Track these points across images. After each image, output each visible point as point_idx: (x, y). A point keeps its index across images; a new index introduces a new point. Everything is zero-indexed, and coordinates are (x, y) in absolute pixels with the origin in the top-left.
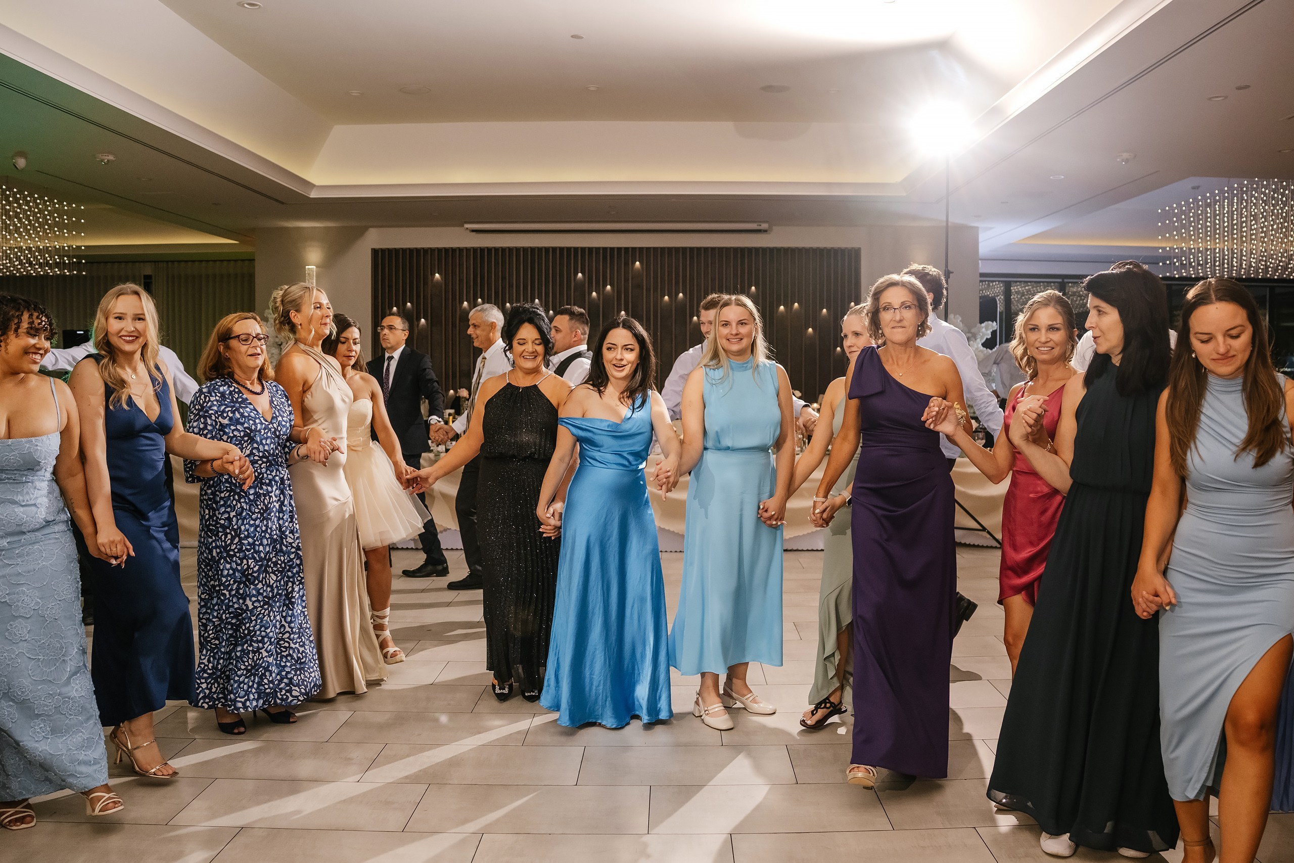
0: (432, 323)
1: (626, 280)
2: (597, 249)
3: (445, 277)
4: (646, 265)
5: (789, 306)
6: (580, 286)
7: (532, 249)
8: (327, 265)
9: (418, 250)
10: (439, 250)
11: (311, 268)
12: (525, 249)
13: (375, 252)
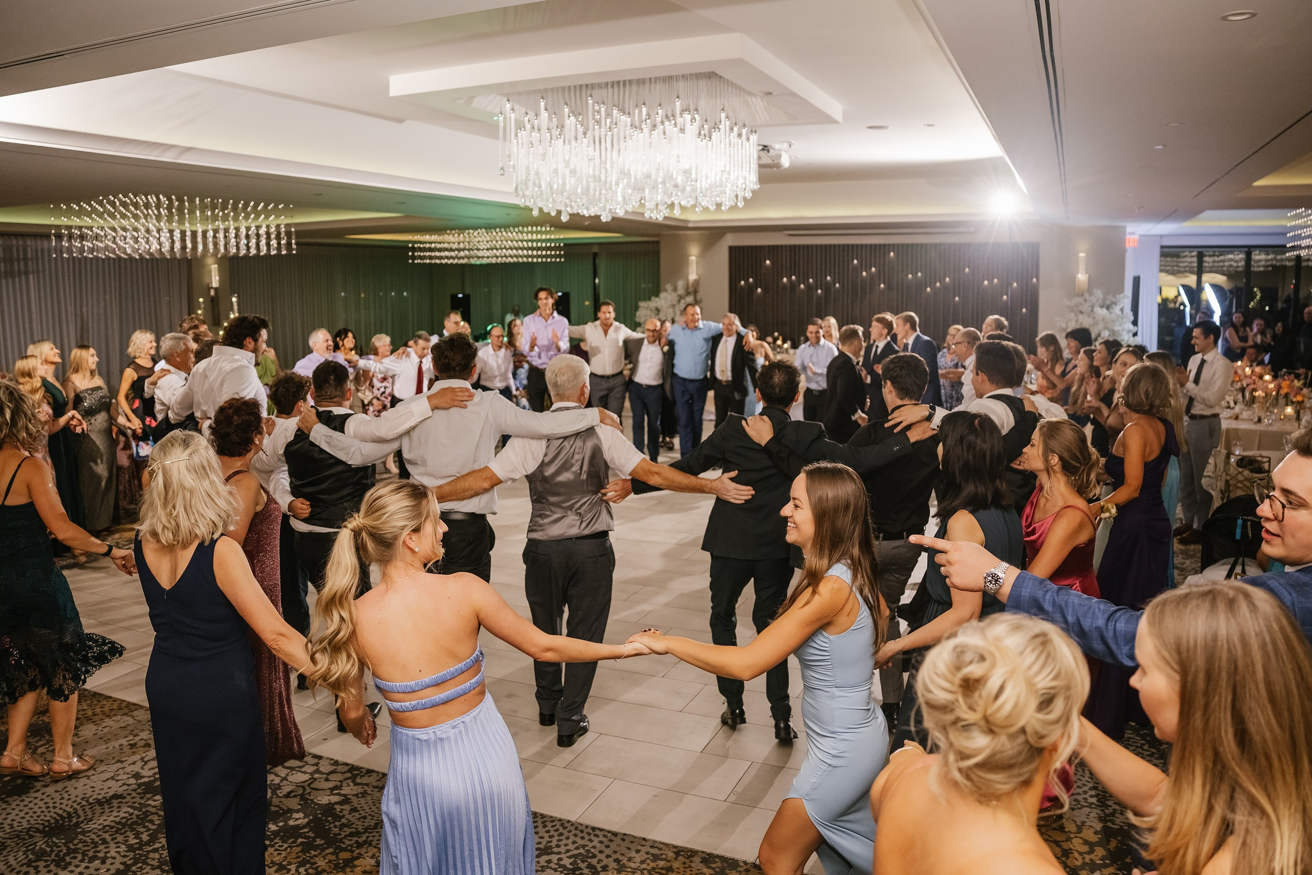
0: (764, 291)
1: (884, 265)
2: (866, 245)
3: (772, 262)
4: (897, 255)
5: (991, 281)
6: (855, 268)
7: (826, 246)
8: (702, 256)
9: (756, 247)
10: (769, 246)
11: (693, 258)
12: (821, 246)
13: (731, 249)
